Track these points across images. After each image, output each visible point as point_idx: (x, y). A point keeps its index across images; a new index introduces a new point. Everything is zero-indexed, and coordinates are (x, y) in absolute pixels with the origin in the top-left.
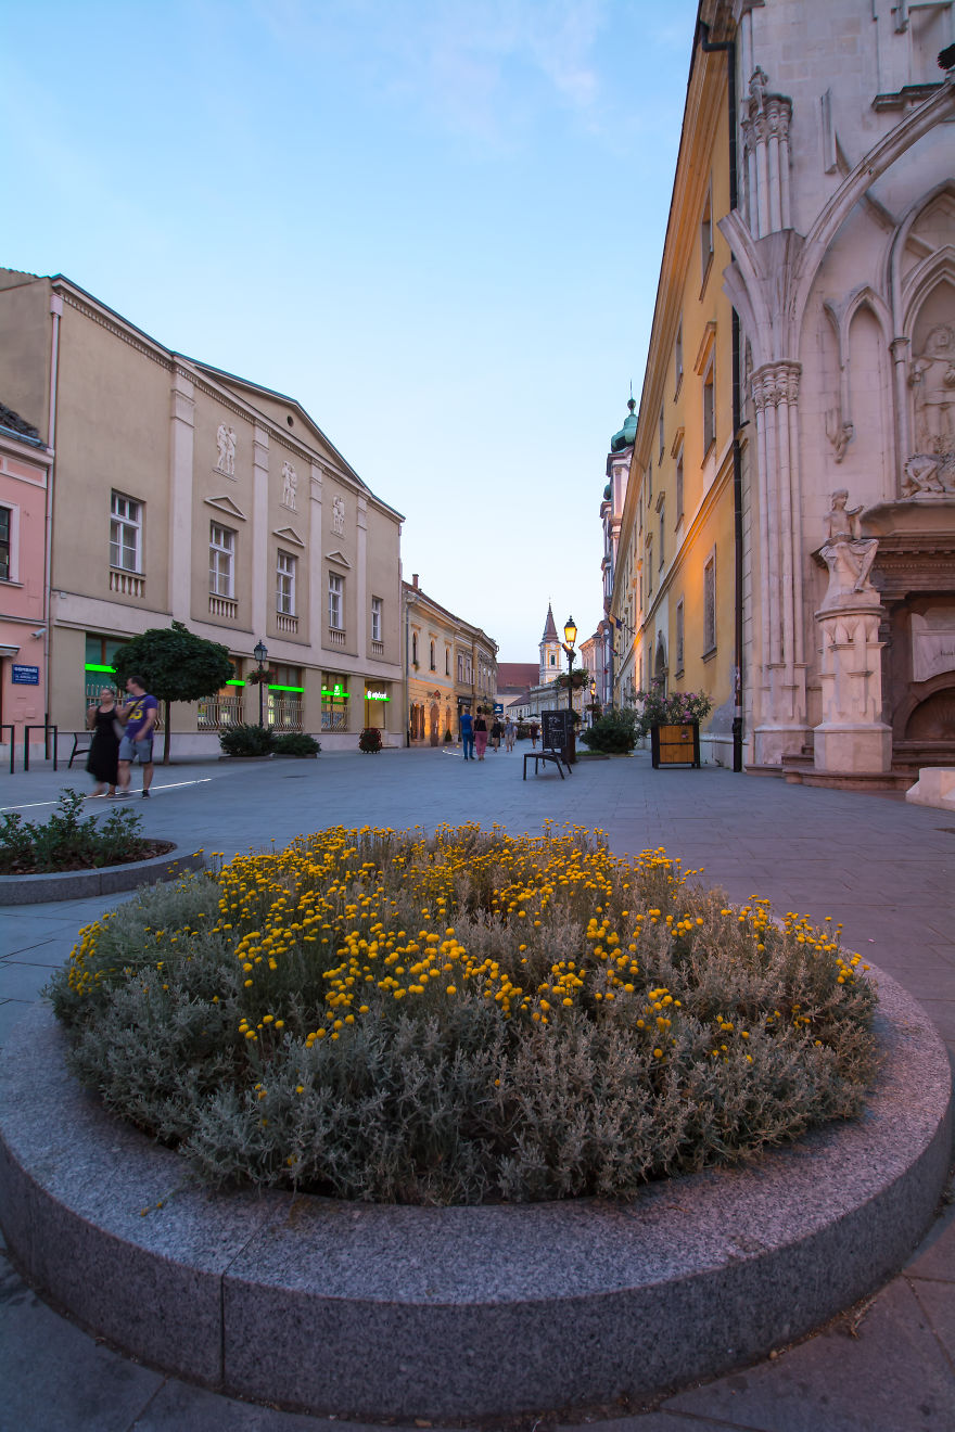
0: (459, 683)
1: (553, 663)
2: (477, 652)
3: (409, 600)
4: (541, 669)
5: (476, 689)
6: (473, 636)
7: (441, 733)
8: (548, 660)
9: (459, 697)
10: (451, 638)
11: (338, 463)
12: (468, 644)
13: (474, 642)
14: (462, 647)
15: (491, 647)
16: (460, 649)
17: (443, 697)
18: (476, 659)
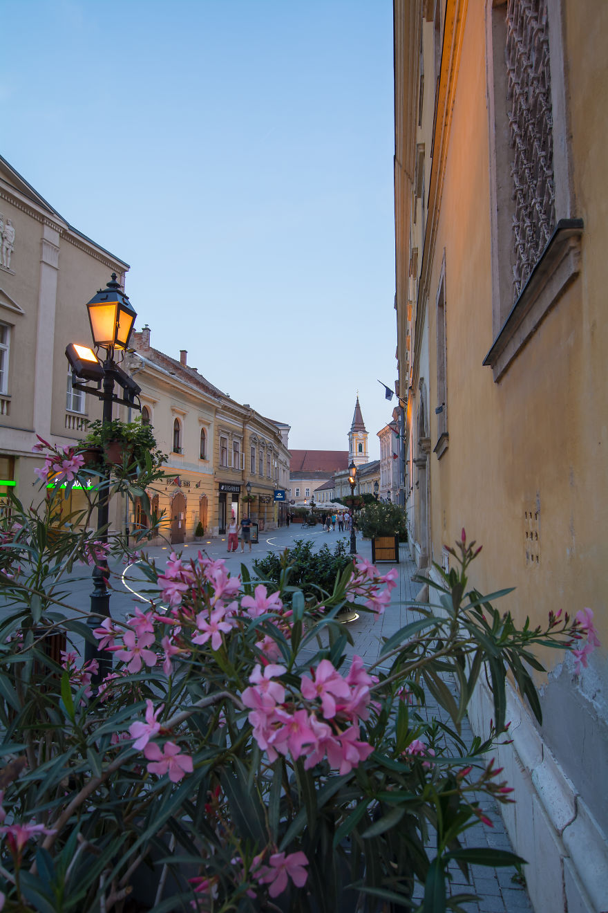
0: (221, 467)
1: (360, 450)
2: (248, 434)
3: (133, 366)
4: (350, 456)
5: (246, 474)
6: (245, 417)
7: (190, 526)
8: (356, 448)
9: (221, 484)
10: (210, 417)
11: (14, 183)
12: (237, 425)
13: (244, 424)
14: (228, 428)
15: (274, 431)
16: (222, 429)
17: (193, 485)
18: (248, 441)
